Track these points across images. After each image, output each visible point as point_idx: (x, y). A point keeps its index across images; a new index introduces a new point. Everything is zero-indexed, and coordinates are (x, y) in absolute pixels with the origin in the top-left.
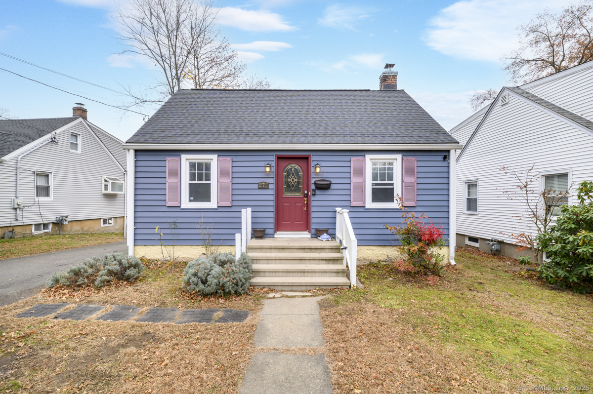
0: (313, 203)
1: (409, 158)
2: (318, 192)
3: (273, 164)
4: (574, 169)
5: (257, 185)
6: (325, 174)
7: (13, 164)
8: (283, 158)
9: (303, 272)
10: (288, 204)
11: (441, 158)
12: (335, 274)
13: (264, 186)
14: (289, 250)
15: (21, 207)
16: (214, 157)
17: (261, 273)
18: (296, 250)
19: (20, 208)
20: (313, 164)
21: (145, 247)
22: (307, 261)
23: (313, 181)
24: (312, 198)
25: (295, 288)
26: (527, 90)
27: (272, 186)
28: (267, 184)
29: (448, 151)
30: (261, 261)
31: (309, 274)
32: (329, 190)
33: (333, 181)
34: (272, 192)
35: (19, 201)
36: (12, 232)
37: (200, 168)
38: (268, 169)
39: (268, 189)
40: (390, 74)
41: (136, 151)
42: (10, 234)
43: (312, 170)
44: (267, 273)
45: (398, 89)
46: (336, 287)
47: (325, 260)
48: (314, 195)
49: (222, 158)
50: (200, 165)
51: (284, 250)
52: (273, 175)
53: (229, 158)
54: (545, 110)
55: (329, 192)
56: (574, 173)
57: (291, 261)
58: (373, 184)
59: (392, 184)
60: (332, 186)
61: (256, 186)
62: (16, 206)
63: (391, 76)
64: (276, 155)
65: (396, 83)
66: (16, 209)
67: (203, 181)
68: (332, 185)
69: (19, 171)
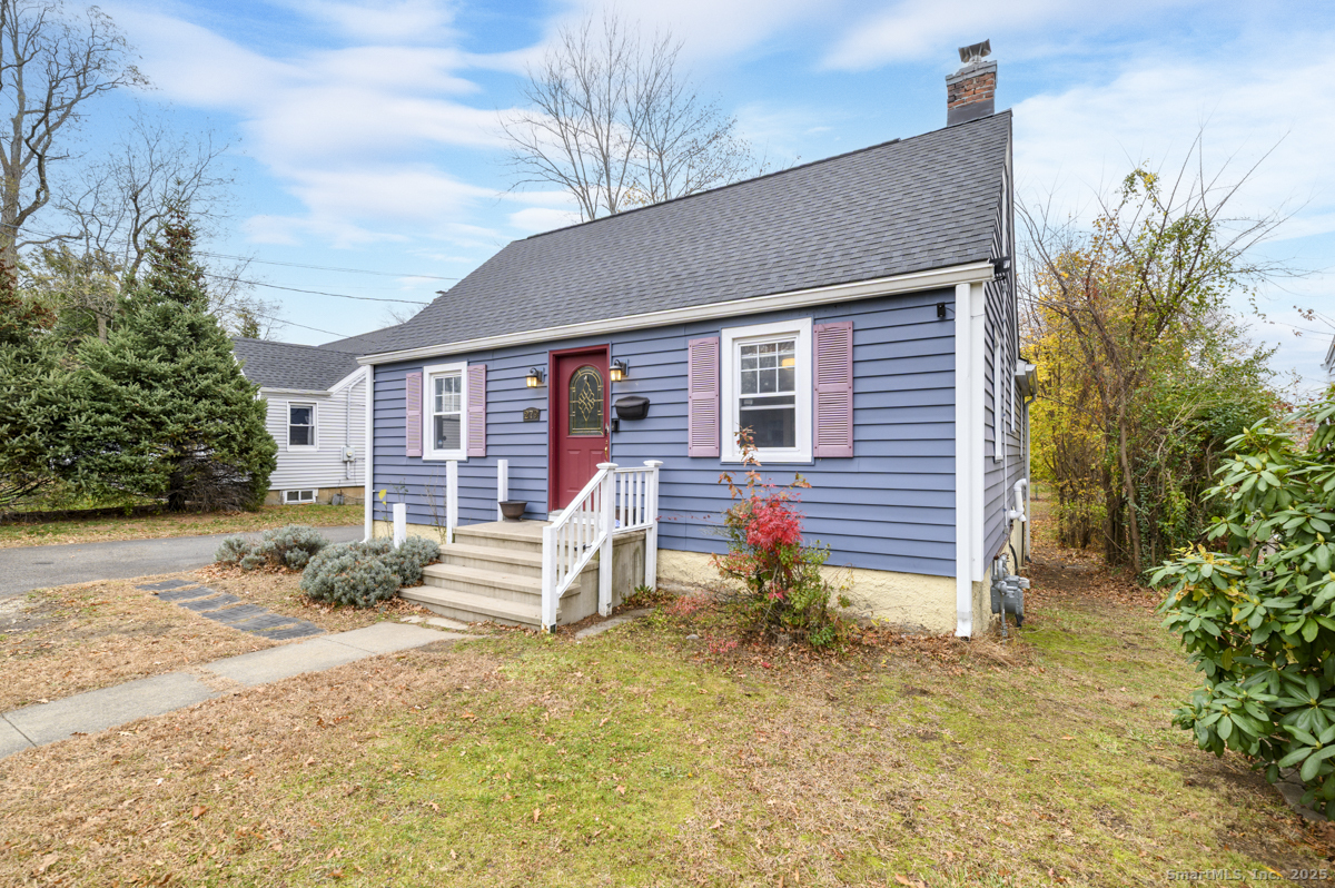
1: (830, 324)
2: (623, 425)
3: (547, 370)
5: (522, 414)
6: (637, 383)
7: (342, 397)
9: (493, 587)
11: (932, 314)
13: (532, 416)
14: (514, 544)
15: (352, 459)
16: (462, 366)
17: (437, 581)
18: (523, 546)
19: (351, 462)
22: (521, 569)
23: (614, 401)
24: (615, 440)
25: (460, 615)
27: (545, 416)
28: (538, 412)
29: (951, 290)
30: (456, 560)
31: (502, 593)
32: (644, 420)
33: (653, 399)
34: (544, 428)
35: (350, 452)
36: (340, 495)
38: (532, 382)
39: (538, 421)
42: (338, 498)
44: (444, 582)
48: (616, 432)
49: (472, 367)
51: (506, 543)
52: (546, 393)
55: (646, 424)
57: (496, 565)
58: (743, 402)
59: (791, 400)
60: (653, 412)
61: (520, 417)
62: (346, 459)
66: (346, 462)
68: (651, 407)
69: (349, 407)
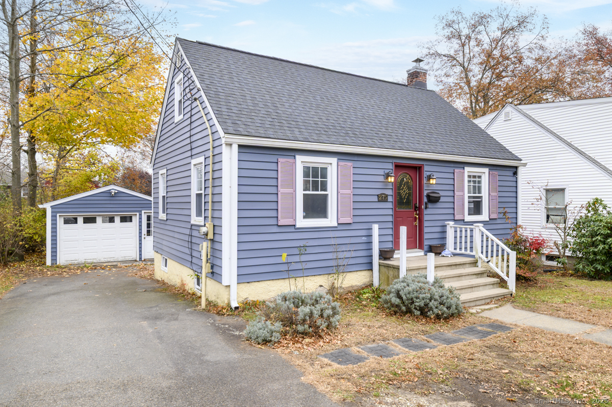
0: (426, 218)
2: (430, 205)
4: (570, 186)
5: (377, 196)
8: (401, 166)
10: (401, 219)
11: (511, 173)
12: (492, 286)
13: (382, 198)
14: (440, 268)
16: (334, 160)
20: (425, 174)
21: (248, 284)
23: (425, 194)
24: (425, 212)
26: (524, 111)
27: (390, 199)
28: (387, 196)
29: (516, 168)
32: (438, 203)
34: (391, 205)
37: (315, 175)
39: (387, 202)
40: (422, 71)
41: (240, 146)
43: (425, 181)
45: (428, 89)
46: (503, 297)
47: (475, 274)
48: (426, 208)
49: (342, 163)
50: (315, 170)
52: (391, 186)
53: (350, 164)
54: (546, 133)
55: (438, 205)
56: (570, 189)
59: (481, 197)
61: (375, 199)
63: (422, 72)
64: (395, 163)
65: (426, 81)
67: (318, 191)
68: (441, 198)
